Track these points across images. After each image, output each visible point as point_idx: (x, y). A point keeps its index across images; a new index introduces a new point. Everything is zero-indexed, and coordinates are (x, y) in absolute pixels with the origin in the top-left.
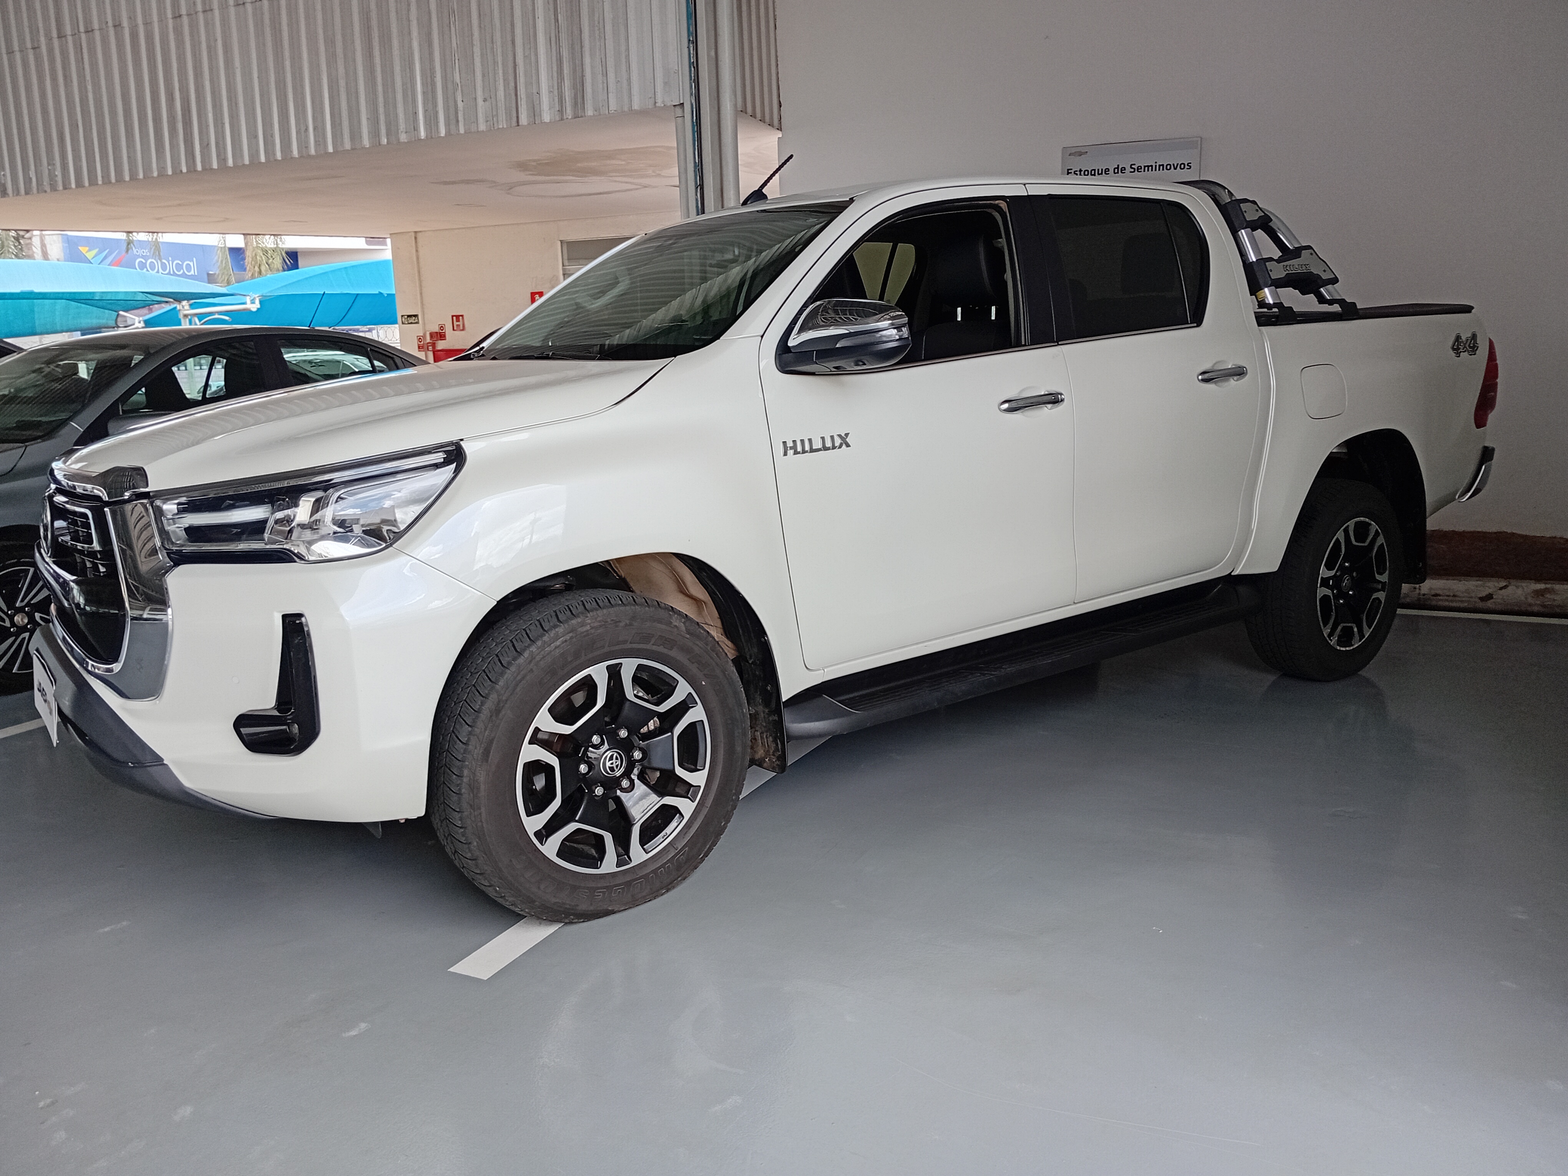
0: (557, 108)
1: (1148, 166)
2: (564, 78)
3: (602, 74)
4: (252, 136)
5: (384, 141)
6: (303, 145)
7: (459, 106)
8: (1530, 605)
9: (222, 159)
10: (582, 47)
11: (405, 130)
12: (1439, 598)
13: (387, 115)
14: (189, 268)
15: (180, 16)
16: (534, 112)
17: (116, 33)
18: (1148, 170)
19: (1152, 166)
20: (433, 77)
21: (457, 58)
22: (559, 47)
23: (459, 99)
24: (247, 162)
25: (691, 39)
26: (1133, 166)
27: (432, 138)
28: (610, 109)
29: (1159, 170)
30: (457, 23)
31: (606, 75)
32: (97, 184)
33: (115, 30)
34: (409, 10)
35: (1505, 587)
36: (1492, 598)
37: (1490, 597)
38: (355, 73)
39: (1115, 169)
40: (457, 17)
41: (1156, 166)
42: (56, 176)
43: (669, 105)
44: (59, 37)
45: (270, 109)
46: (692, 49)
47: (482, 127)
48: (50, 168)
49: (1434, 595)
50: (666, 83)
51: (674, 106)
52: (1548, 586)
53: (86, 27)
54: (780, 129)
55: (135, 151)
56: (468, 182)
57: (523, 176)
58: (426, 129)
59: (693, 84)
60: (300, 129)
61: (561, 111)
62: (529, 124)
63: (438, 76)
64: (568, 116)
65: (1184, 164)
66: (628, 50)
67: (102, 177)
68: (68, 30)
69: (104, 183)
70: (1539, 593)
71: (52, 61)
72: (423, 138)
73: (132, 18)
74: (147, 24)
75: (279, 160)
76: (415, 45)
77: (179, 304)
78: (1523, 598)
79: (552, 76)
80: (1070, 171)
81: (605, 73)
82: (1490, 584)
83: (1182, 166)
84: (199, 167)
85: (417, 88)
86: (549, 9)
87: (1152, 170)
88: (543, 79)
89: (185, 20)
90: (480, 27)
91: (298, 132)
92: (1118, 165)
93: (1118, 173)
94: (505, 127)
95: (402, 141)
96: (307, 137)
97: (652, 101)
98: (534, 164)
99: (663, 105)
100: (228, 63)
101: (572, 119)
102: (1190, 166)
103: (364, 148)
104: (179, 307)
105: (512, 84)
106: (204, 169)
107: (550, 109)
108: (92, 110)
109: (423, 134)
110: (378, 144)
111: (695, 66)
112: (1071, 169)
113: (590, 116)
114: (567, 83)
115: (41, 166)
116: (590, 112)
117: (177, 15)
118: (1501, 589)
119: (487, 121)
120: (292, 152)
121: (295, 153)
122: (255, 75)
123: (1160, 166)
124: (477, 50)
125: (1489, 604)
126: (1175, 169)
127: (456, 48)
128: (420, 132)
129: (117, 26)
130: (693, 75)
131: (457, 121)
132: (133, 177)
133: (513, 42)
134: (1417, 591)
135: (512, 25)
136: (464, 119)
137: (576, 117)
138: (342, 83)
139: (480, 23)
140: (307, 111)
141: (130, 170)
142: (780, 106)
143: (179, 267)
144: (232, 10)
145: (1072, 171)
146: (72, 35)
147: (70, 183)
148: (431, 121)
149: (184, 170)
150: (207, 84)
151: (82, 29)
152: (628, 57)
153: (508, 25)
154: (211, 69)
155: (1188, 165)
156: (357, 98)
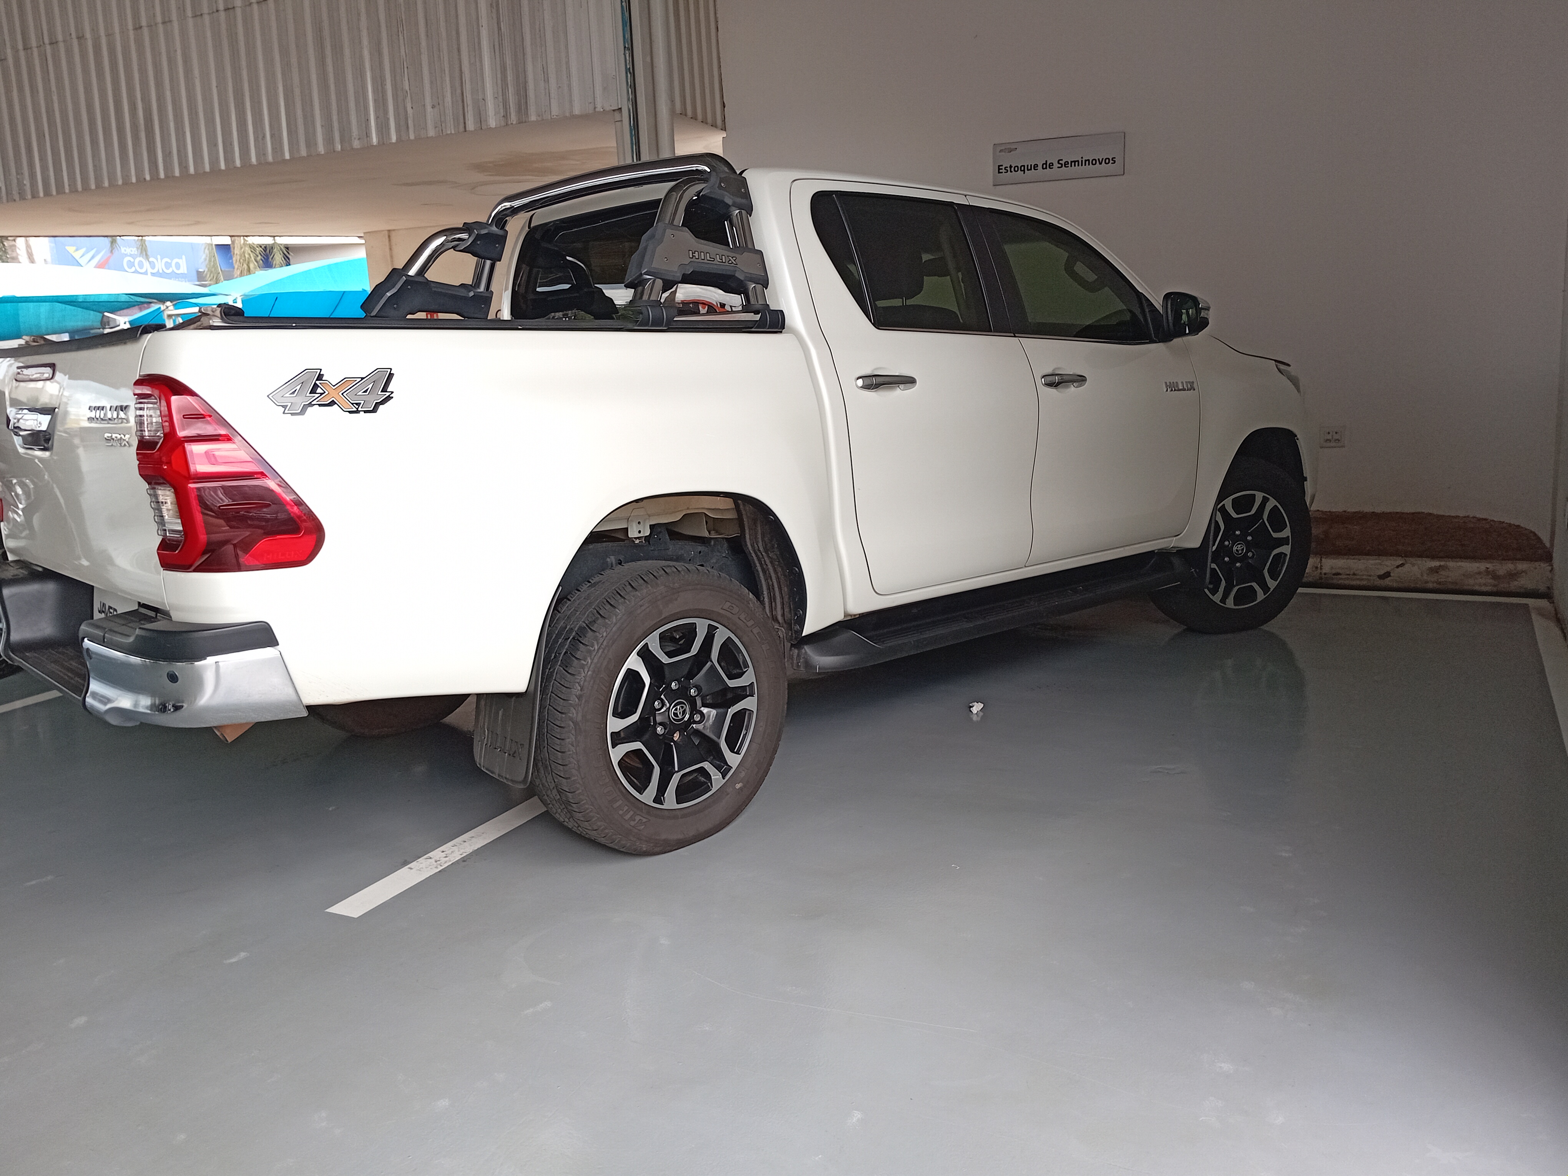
0: (502, 113)
1: (1075, 162)
2: (507, 84)
3: (544, 80)
4: (212, 144)
5: (338, 147)
6: (261, 153)
7: (408, 112)
8: (1427, 582)
9: (184, 166)
10: (524, 54)
11: (358, 137)
12: (1340, 576)
13: (340, 122)
14: (178, 266)
15: (141, 27)
16: (480, 118)
17: (80, 45)
18: (1075, 166)
19: (1078, 161)
20: (383, 84)
21: (405, 66)
22: (502, 55)
23: (409, 106)
24: (207, 169)
25: (627, 46)
26: (1060, 162)
27: (384, 144)
28: (552, 114)
29: (1085, 165)
30: (405, 32)
31: (546, 80)
32: (65, 193)
33: (79, 41)
34: (359, 20)
35: (1402, 565)
36: (1390, 576)
37: (1387, 575)
38: (309, 82)
39: (1043, 164)
40: (405, 28)
41: (1082, 161)
42: (25, 185)
43: (608, 109)
44: (25, 49)
45: (229, 118)
46: (627, 55)
47: (431, 133)
48: (18, 177)
49: (1334, 574)
50: (605, 89)
51: (614, 110)
52: (1442, 563)
53: (50, 39)
54: (724, 129)
55: (100, 160)
56: (430, 183)
57: (482, 177)
58: (377, 135)
59: (630, 90)
60: (258, 137)
61: (506, 116)
62: (475, 130)
63: (387, 84)
64: (513, 121)
65: (1109, 159)
66: (567, 56)
67: (69, 185)
68: (34, 43)
69: (71, 191)
70: (1434, 571)
71: (19, 73)
72: (375, 144)
73: (94, 30)
74: (110, 35)
75: (238, 168)
76: (366, 53)
77: (163, 304)
78: (1419, 576)
79: (497, 83)
80: (1001, 167)
81: (546, 79)
82: (1388, 563)
83: (1107, 161)
84: (162, 176)
85: (368, 96)
86: (492, 18)
87: (1078, 165)
88: (488, 85)
89: (146, 31)
90: (427, 36)
91: (256, 140)
92: (1046, 161)
93: (1046, 168)
94: (453, 132)
95: (356, 147)
96: (264, 144)
97: (591, 107)
98: (491, 165)
99: (602, 110)
100: (188, 72)
101: (516, 124)
102: (1115, 161)
103: (319, 155)
104: (163, 307)
105: (459, 91)
106: (167, 176)
107: (495, 115)
108: (58, 120)
109: (375, 140)
110: (332, 151)
111: (631, 71)
112: (1002, 166)
113: (533, 121)
114: (511, 89)
115: (10, 175)
116: (533, 118)
117: (137, 26)
118: (1398, 567)
119: (436, 127)
120: (250, 159)
121: (254, 160)
122: (214, 83)
123: (1086, 161)
124: (425, 58)
125: (1387, 582)
126: (1100, 164)
127: (404, 56)
128: (372, 139)
129: (81, 38)
130: (629, 81)
131: (408, 128)
132: (99, 186)
133: (459, 50)
134: (1319, 571)
135: (458, 33)
136: (414, 126)
137: (520, 122)
138: (297, 91)
139: (427, 32)
140: (264, 120)
141: (96, 178)
142: (724, 107)
143: (168, 265)
144: (190, 22)
145: (1003, 167)
146: (37, 47)
147: (38, 192)
148: (383, 128)
149: (148, 178)
150: (168, 94)
151: (47, 41)
152: (567, 63)
153: (454, 33)
154: (171, 80)
155: (1112, 160)
156: (312, 105)
